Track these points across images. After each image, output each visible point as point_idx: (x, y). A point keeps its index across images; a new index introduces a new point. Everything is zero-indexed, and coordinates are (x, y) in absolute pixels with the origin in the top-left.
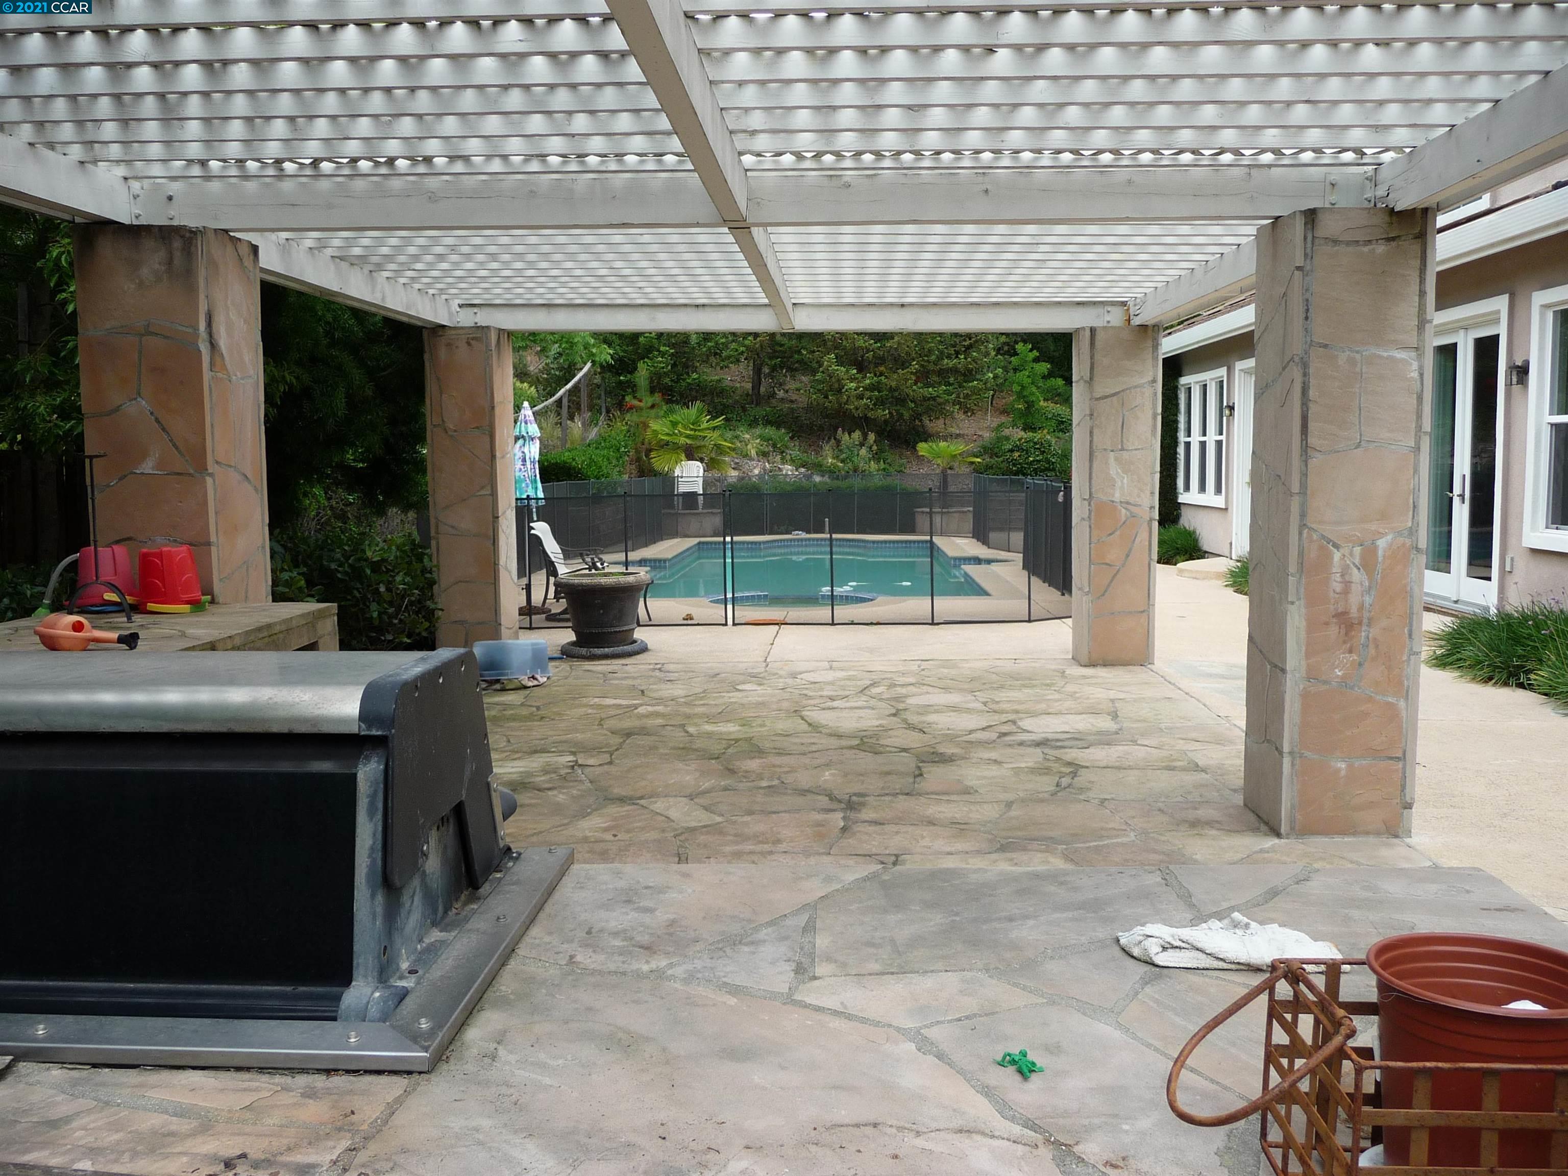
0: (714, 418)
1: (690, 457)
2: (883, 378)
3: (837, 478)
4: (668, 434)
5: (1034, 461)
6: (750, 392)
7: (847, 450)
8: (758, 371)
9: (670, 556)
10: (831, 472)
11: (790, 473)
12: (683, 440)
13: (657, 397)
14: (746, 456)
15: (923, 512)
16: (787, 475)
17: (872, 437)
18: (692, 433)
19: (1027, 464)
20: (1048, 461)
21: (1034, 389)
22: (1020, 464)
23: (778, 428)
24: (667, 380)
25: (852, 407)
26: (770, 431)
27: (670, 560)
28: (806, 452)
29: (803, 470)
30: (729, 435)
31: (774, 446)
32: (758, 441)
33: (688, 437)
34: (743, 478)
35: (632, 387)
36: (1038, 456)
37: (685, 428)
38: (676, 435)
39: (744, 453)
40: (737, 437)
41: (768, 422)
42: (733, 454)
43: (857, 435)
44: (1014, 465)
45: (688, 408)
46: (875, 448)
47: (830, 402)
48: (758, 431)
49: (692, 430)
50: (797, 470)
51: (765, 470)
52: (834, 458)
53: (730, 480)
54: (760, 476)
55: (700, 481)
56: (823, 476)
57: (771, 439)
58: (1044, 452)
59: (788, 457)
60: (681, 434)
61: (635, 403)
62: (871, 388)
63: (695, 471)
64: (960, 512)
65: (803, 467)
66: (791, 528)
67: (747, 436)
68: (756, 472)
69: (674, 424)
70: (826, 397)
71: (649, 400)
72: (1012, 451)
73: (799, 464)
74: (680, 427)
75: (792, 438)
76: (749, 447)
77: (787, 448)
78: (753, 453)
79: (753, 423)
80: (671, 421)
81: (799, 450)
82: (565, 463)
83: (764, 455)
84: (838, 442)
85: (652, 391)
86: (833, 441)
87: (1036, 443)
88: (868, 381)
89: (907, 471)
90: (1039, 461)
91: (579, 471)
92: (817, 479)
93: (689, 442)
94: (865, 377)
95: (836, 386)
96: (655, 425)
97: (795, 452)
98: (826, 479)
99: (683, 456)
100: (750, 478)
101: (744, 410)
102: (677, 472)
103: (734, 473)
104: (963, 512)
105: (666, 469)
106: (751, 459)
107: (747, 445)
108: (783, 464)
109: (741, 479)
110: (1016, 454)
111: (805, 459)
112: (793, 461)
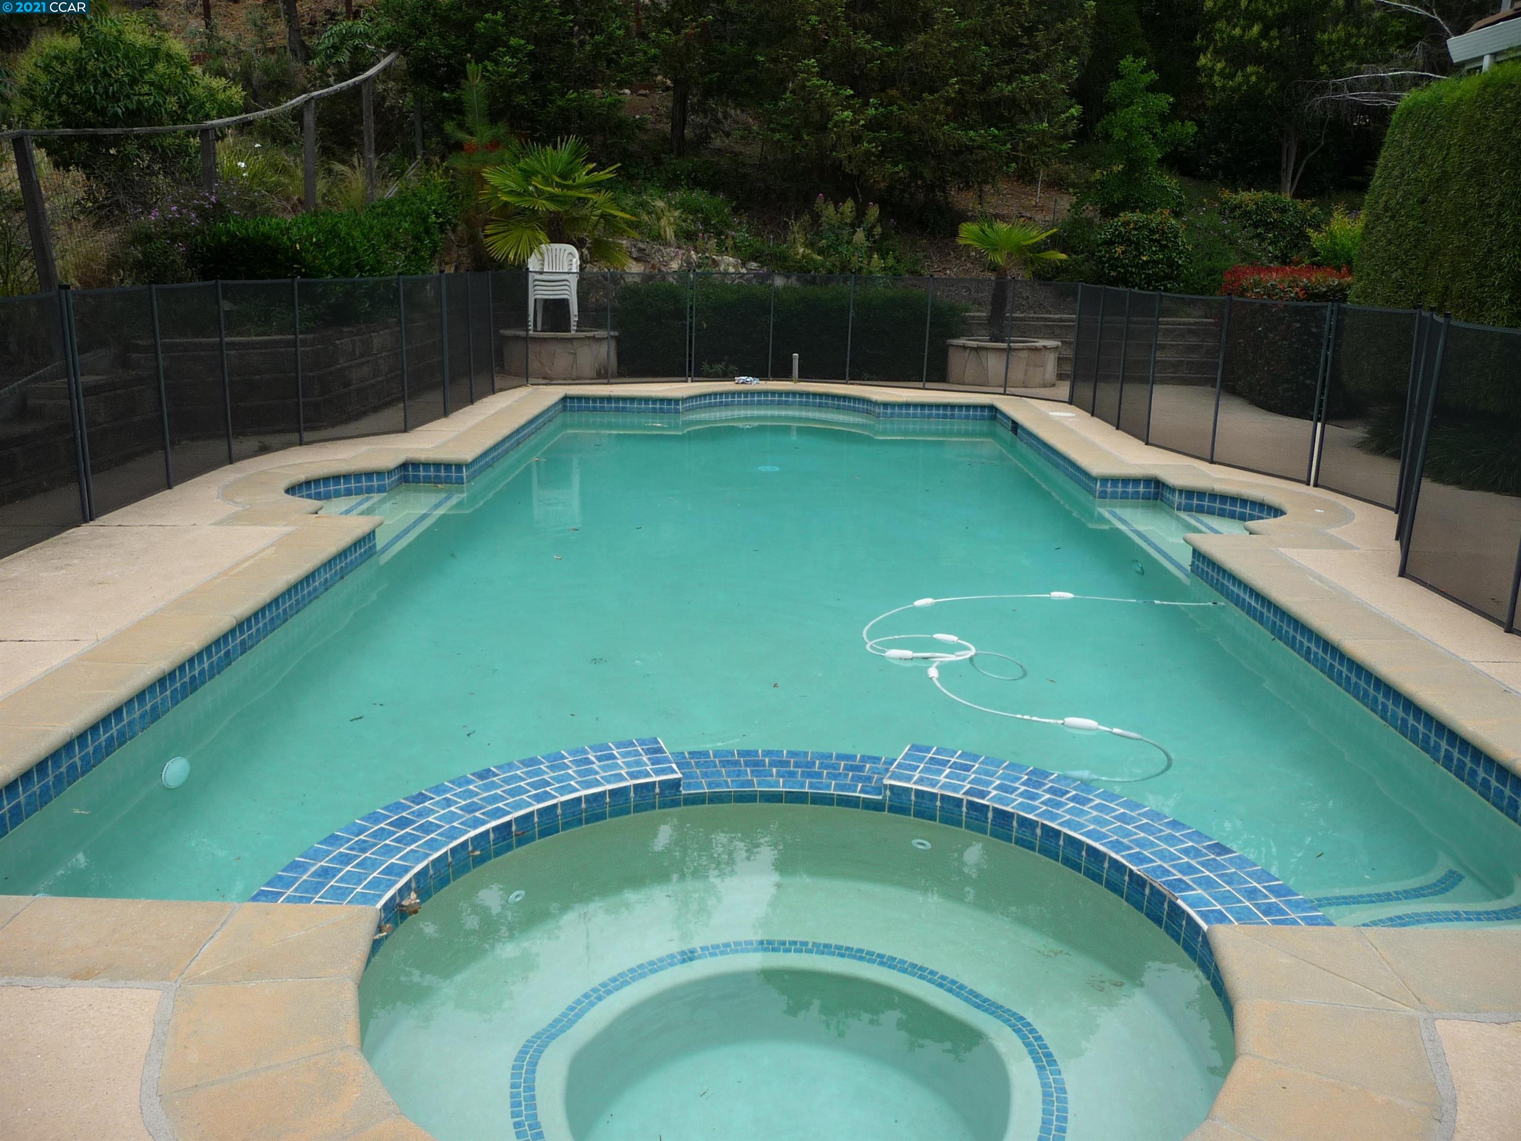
0: (601, 167)
1: (557, 237)
2: (895, 108)
3: (813, 281)
4: (512, 192)
5: (1147, 262)
6: (669, 136)
7: (830, 234)
8: (681, 100)
9: (468, 455)
10: (802, 270)
11: (731, 270)
12: (543, 205)
13: (502, 129)
14: (658, 238)
15: (964, 347)
16: (726, 274)
17: (874, 211)
18: (557, 191)
19: (1136, 266)
20: (1171, 263)
21: (1147, 138)
22: (1123, 266)
23: (713, 192)
24: (520, 99)
25: (843, 155)
26: (699, 197)
27: (468, 465)
28: (757, 235)
29: (753, 265)
30: (629, 200)
31: (706, 222)
32: (677, 213)
33: (552, 198)
34: (651, 277)
35: (456, 109)
36: (1155, 253)
37: (547, 181)
38: (531, 195)
39: (654, 233)
40: (643, 205)
41: (695, 183)
42: (635, 234)
43: (848, 207)
44: (1113, 267)
45: (555, 148)
46: (878, 230)
47: (805, 146)
48: (678, 196)
49: (559, 185)
50: (744, 265)
51: (689, 263)
52: (806, 246)
53: (629, 279)
54: (681, 275)
55: (573, 281)
56: (788, 277)
57: (702, 211)
58: (1166, 246)
59: (729, 242)
60: (540, 193)
61: (461, 135)
62: (874, 125)
63: (566, 263)
64: (1030, 349)
65: (755, 259)
66: (732, 367)
67: (660, 204)
68: (675, 266)
69: (528, 175)
70: (798, 137)
71: (485, 133)
72: (1109, 243)
73: (746, 255)
74: (537, 181)
75: (735, 210)
76: (663, 222)
77: (728, 226)
78: (670, 233)
79: (671, 184)
80: (520, 169)
81: (747, 231)
82: (267, 237)
83: (687, 237)
84: (816, 217)
85: (494, 117)
86: (807, 217)
87: (1152, 231)
88: (872, 111)
89: (926, 273)
90: (1155, 263)
91: (296, 257)
92: (779, 282)
93: (552, 207)
94: (866, 104)
95: (817, 116)
96: (493, 177)
97: (740, 234)
98: (793, 281)
99: (542, 236)
100: (664, 278)
101: (658, 162)
102: (533, 264)
103: (635, 268)
104: (1036, 349)
105: (511, 256)
106: (667, 244)
107: (659, 219)
108: (720, 253)
109: (647, 278)
110: (1119, 249)
111: (758, 245)
112: (737, 250)
